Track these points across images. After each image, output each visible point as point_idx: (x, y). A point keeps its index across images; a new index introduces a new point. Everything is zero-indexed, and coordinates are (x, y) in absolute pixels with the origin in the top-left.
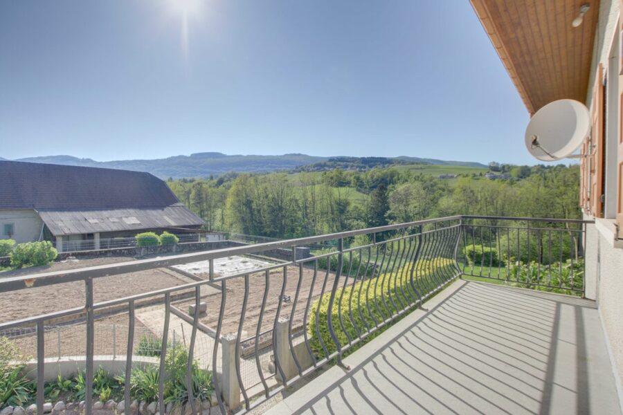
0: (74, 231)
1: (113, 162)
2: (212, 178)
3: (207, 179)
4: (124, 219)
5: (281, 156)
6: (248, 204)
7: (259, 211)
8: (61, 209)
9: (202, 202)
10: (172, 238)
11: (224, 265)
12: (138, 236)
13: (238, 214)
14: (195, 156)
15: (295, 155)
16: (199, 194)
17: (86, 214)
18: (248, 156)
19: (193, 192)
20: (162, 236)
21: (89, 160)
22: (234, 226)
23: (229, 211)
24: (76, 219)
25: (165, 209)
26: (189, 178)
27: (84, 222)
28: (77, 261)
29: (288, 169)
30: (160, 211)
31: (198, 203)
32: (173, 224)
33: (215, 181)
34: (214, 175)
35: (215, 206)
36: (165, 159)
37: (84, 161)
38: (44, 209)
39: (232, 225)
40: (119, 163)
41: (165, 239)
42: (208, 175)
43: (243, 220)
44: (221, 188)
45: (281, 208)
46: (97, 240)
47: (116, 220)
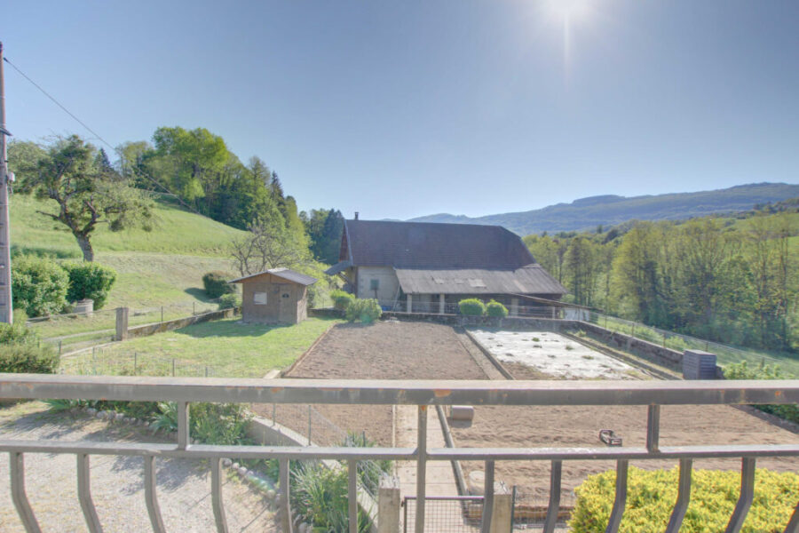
0: (422, 290)
1: (486, 217)
2: (600, 231)
3: (592, 232)
4: (470, 280)
5: (724, 191)
6: (649, 267)
7: (668, 281)
8: (414, 267)
9: (581, 262)
10: (498, 310)
11: (553, 357)
12: (462, 302)
13: (631, 283)
14: (578, 203)
15: (753, 185)
16: (575, 252)
17: (435, 273)
18: (660, 196)
19: (570, 249)
20: (489, 304)
21: (463, 217)
22: (626, 298)
23: (616, 277)
24: (425, 278)
25: (516, 271)
26: (567, 232)
27: (430, 282)
28: (398, 322)
29: (736, 211)
30: (510, 273)
31: (573, 264)
32: (524, 290)
33: (605, 234)
34: (604, 227)
35: (599, 270)
36: (540, 210)
37: (459, 218)
38: (400, 267)
39: (622, 297)
40: (491, 218)
41: (491, 309)
42: (595, 228)
43: (639, 292)
44: (611, 243)
45: (709, 277)
46: (442, 303)
47: (461, 281)
